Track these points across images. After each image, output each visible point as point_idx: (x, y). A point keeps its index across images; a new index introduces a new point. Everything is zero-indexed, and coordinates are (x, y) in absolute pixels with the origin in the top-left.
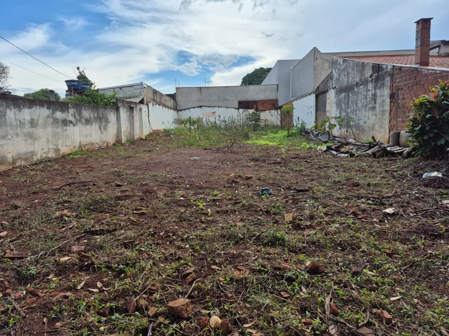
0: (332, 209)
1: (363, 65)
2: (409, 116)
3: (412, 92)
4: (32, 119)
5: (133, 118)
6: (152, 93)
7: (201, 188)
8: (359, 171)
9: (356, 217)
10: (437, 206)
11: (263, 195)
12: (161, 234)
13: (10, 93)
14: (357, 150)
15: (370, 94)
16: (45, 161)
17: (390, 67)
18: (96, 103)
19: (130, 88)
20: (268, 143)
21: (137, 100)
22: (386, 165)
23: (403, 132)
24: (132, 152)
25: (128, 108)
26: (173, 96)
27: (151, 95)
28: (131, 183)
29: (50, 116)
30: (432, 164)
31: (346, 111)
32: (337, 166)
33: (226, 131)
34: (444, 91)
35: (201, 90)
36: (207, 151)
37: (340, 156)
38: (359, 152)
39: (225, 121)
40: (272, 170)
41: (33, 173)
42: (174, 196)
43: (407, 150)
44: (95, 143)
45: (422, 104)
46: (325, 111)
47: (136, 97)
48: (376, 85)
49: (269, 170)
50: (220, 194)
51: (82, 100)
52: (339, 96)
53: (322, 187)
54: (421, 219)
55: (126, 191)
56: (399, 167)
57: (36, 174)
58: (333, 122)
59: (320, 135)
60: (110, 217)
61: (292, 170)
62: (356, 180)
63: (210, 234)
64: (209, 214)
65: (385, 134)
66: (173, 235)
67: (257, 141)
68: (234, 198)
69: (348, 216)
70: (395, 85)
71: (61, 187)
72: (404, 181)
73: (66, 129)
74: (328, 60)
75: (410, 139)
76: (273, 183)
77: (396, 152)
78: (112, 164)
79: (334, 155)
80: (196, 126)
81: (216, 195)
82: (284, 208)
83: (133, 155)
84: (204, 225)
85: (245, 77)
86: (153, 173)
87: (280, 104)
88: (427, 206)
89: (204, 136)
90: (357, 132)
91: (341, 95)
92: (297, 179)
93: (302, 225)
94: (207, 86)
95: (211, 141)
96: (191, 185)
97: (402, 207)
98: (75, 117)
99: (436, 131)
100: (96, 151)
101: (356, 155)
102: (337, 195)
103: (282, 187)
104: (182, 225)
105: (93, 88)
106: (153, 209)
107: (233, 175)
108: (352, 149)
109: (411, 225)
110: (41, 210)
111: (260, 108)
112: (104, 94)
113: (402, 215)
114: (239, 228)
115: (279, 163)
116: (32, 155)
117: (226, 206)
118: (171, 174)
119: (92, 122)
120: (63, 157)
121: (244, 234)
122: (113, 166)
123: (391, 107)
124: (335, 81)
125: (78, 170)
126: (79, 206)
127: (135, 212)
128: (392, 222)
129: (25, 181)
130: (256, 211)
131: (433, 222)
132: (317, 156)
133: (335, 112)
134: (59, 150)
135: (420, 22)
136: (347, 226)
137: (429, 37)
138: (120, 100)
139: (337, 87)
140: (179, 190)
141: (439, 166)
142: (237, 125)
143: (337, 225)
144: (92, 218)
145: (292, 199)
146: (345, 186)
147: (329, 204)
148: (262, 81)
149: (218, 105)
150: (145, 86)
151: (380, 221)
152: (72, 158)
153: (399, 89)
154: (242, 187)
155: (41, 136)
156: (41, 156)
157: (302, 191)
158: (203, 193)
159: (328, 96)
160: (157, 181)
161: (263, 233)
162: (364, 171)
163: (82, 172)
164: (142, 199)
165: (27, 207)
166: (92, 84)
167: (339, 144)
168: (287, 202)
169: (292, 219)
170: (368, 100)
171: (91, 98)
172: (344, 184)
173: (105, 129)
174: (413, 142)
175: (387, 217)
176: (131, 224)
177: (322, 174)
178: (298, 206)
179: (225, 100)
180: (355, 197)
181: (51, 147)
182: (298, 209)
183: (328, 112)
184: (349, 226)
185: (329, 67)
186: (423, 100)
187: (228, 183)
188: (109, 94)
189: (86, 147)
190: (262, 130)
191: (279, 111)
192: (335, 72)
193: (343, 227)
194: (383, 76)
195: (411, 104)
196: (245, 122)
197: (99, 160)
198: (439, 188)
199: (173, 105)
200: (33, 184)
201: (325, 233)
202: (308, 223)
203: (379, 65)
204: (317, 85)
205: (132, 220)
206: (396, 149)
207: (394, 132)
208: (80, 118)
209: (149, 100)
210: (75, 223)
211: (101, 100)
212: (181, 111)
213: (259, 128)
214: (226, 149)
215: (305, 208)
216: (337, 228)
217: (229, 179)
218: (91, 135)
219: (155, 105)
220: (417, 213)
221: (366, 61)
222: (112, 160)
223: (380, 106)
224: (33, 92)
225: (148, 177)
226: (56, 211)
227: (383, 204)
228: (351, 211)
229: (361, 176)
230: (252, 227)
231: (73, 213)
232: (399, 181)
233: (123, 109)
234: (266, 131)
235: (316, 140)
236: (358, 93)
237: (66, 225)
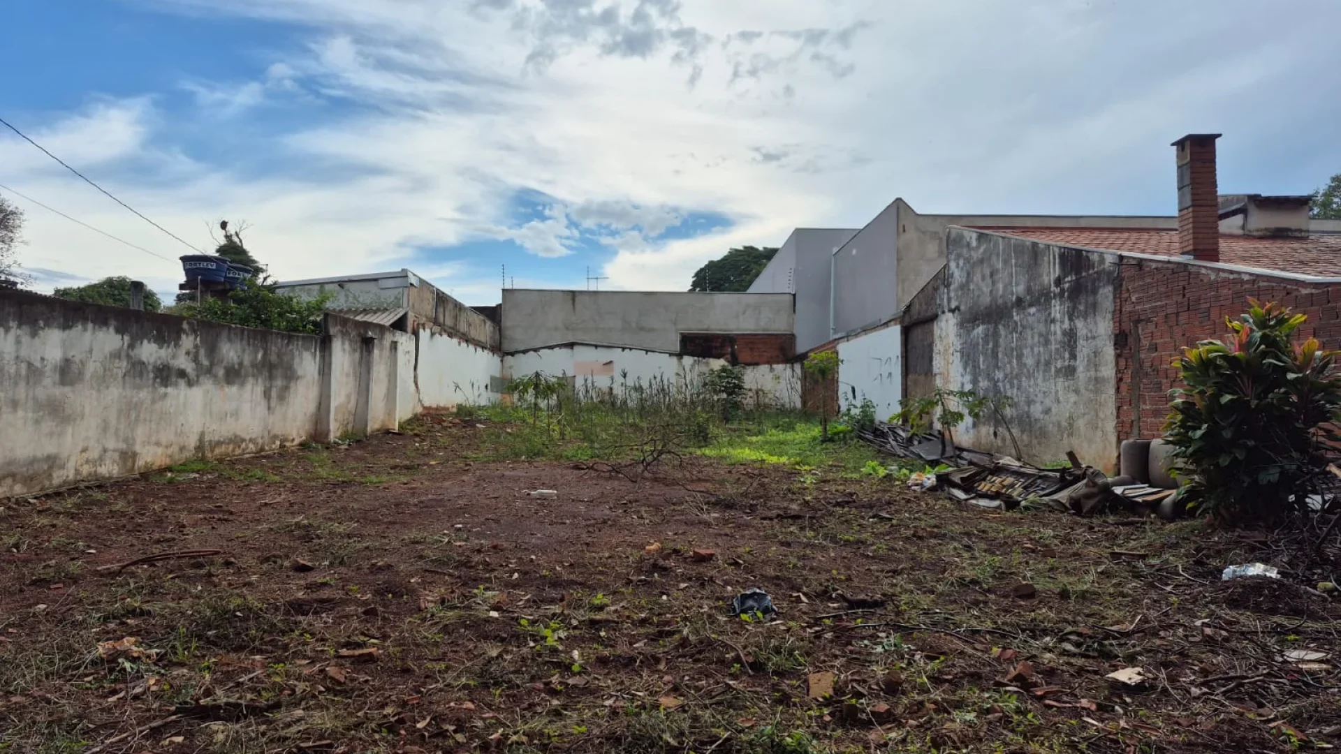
0: (954, 665)
1: (1036, 252)
2: (1173, 398)
3: (1178, 331)
4: (67, 362)
5: (369, 372)
6: (433, 303)
7: (556, 583)
8: (1033, 551)
9: (1028, 691)
10: (1271, 667)
11: (744, 611)
12: (419, 726)
13: (15, 284)
14: (1025, 488)
15: (1059, 332)
16: (88, 487)
17: (1109, 259)
18: (263, 322)
19: (371, 286)
20: (765, 456)
21: (386, 320)
22: (1112, 537)
23: (1156, 443)
24: (353, 469)
25: (359, 339)
26: (491, 314)
27: (428, 307)
28: (342, 563)
29: (123, 354)
30: (1248, 541)
31: (990, 378)
32: (968, 534)
33: (641, 416)
34: (1267, 331)
35: (574, 300)
36: (583, 472)
37: (978, 506)
38: (1031, 497)
39: (639, 389)
40: (776, 536)
41: (45, 521)
42: (469, 608)
43: (1171, 495)
44: (248, 438)
45: (1206, 365)
46: (929, 373)
47: (386, 310)
48: (1074, 308)
49: (767, 537)
50: (613, 604)
51: (225, 313)
52: (969, 332)
53: (923, 597)
54: (1222, 705)
55: (325, 584)
56: (1150, 545)
57: (54, 526)
58: (954, 404)
59: (916, 443)
60: (264, 666)
61: (834, 539)
62: (1024, 578)
63: (576, 730)
64: (576, 668)
65: (1105, 448)
66: (455, 731)
67: (730, 450)
68: (655, 619)
69: (1002, 689)
70: (1127, 308)
71: (124, 567)
72: (1169, 589)
73: (165, 395)
74: (936, 233)
75: (1180, 463)
76: (777, 578)
77: (1140, 500)
78: (292, 505)
79: (959, 501)
80: (553, 400)
81: (601, 608)
82: (808, 654)
83: (358, 479)
84: (555, 702)
85: (701, 270)
86: (414, 534)
87: (801, 348)
88: (1241, 666)
89: (575, 430)
90: (1025, 437)
91: (975, 332)
92: (849, 568)
93: (863, 711)
94: (592, 288)
95: (596, 445)
96: (526, 573)
97: (1166, 665)
98: (196, 360)
99: (1251, 443)
100: (248, 462)
101: (1023, 503)
102: (968, 620)
103: (805, 589)
104: (488, 699)
105: (260, 281)
106: (400, 645)
107: (654, 547)
108: (1012, 486)
109: (1196, 724)
110: (49, 636)
111: (744, 356)
112: (291, 299)
113: (1165, 690)
114: (667, 715)
115: (796, 517)
116: (51, 468)
117: (631, 644)
118: (466, 540)
119: (246, 376)
120: (145, 476)
121: (682, 734)
122: (292, 510)
123: (1118, 371)
124: (956, 290)
125: (184, 517)
126: (173, 628)
127: (344, 652)
128: (1136, 712)
129: (16, 546)
130: (722, 661)
131: (1260, 715)
132: (909, 501)
133: (959, 379)
134: (134, 455)
135: (1188, 144)
136: (1000, 719)
137: (1214, 184)
138: (335, 317)
139: (962, 308)
140: (487, 589)
141: (1269, 547)
142: (675, 400)
143: (971, 716)
144: (208, 668)
145: (832, 629)
146: (992, 597)
147: (946, 649)
148: (751, 283)
149: (620, 343)
150: (413, 280)
151: (1100, 707)
152: (171, 482)
153: (1139, 321)
154: (683, 585)
155: (87, 410)
156: (77, 472)
157: (862, 604)
158: (562, 600)
159: (937, 332)
160: (421, 557)
161: (740, 732)
162: (1048, 553)
163: (194, 526)
164: (371, 613)
165: (9, 625)
166: (258, 270)
167: (974, 470)
168: (818, 636)
169: (831, 692)
170: (1053, 347)
171: (251, 306)
172: (989, 591)
173: (282, 398)
174: (1189, 472)
175: (1120, 697)
176: (328, 689)
177: (925, 555)
178: (851, 652)
179: (642, 329)
180: (1023, 631)
181: (111, 444)
182: (850, 661)
183: (938, 378)
184: (1006, 720)
185: (940, 253)
186: (1209, 351)
187: (639, 571)
188: (306, 298)
189: (217, 451)
190: (747, 419)
191: (798, 367)
192: (958, 266)
193: (990, 723)
194: (1093, 284)
195: (1177, 364)
196: (698, 395)
197: (253, 489)
198: (1273, 611)
199: (491, 338)
200: (38, 553)
201: (933, 741)
202: (883, 707)
203: (1079, 252)
204: (907, 302)
205: (332, 678)
206: (1140, 492)
207: (1131, 440)
208: (212, 364)
209: (423, 320)
210: (152, 682)
211: (280, 315)
212: (512, 354)
213: (740, 412)
214: (640, 468)
215: (873, 658)
216: (970, 724)
217: (642, 560)
218: (236, 414)
219: (437, 335)
220: (1210, 688)
221: (1042, 240)
222: (293, 491)
223: (1088, 365)
224: (82, 284)
225: (396, 544)
226: (99, 640)
227: (1109, 656)
228: (1013, 673)
229: (1040, 566)
230: (708, 713)
231: (151, 647)
232: (1152, 585)
233: (343, 344)
234: (760, 423)
235: (906, 456)
236: (1024, 327)
237: (122, 686)
